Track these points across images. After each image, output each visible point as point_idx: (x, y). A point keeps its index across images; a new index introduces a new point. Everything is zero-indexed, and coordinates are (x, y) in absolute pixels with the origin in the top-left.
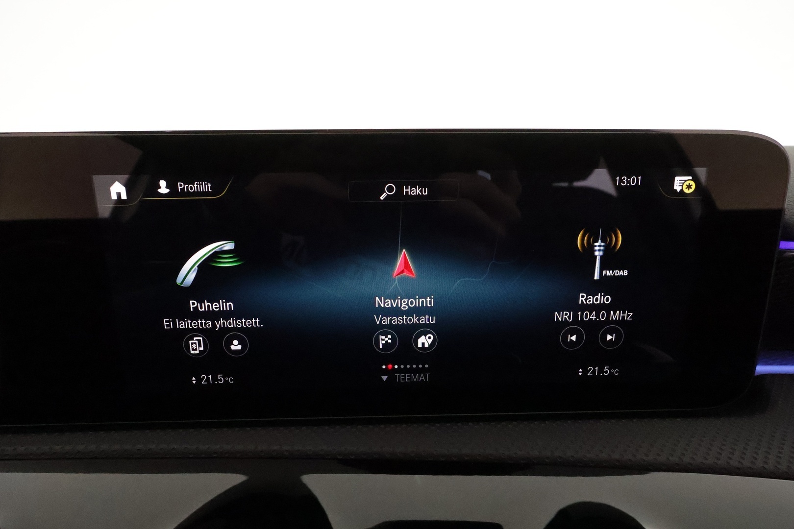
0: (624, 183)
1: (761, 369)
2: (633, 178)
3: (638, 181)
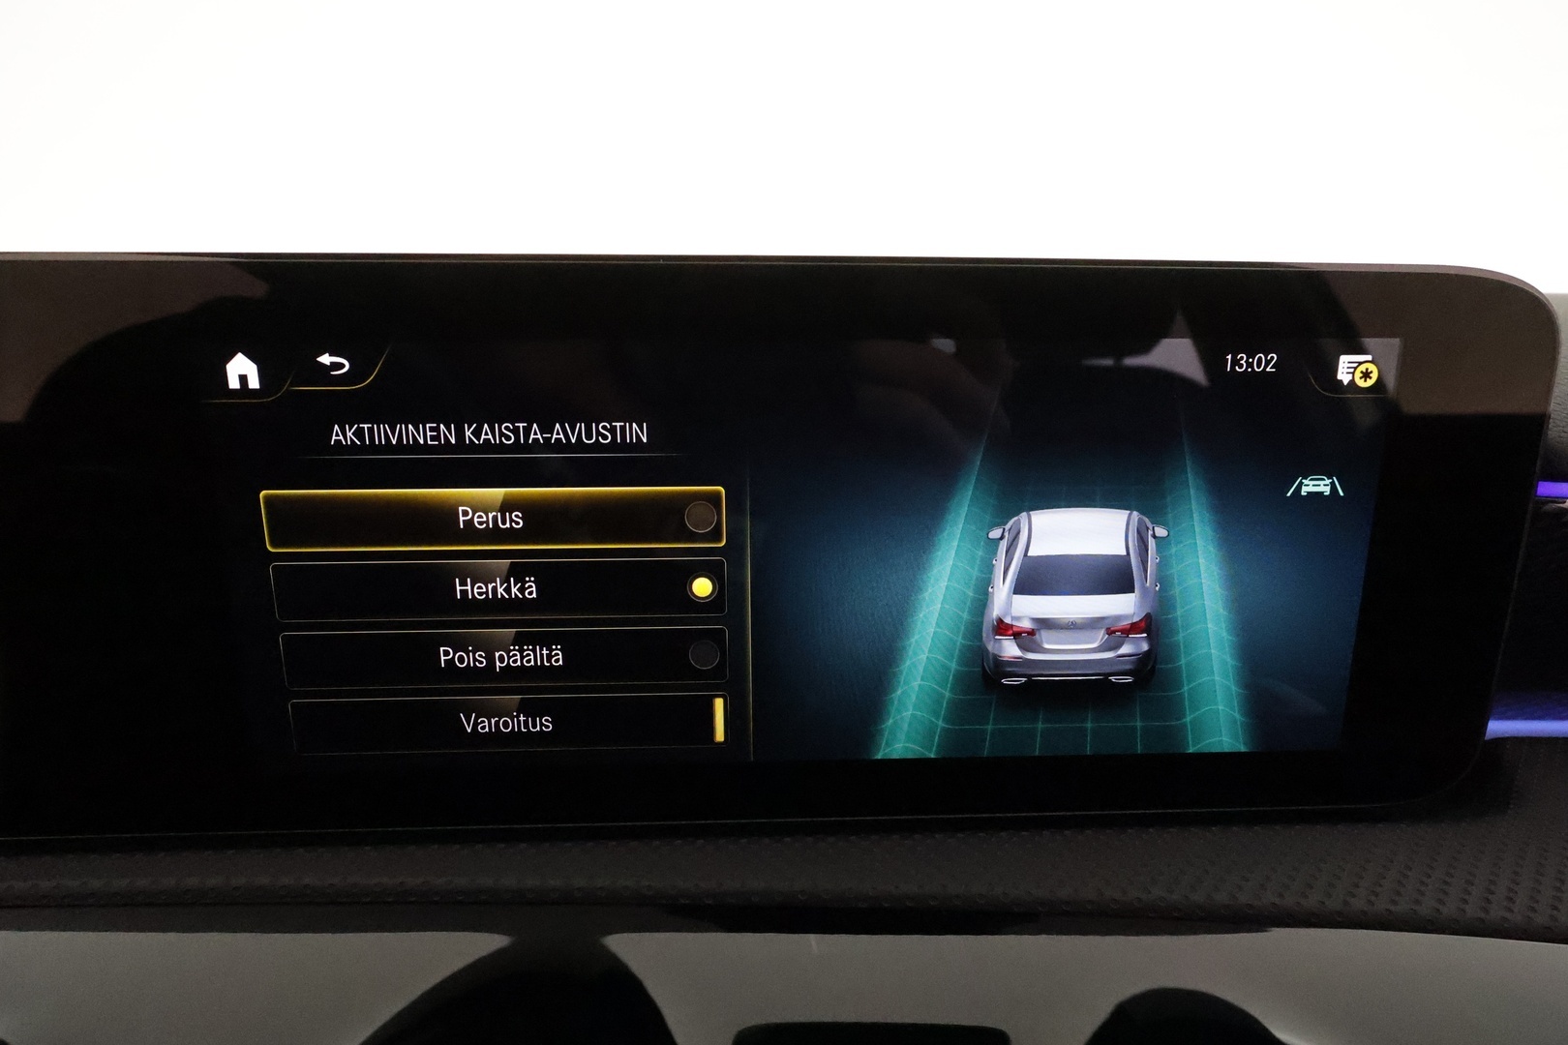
0: (1241, 366)
1: (1497, 728)
2: (1260, 357)
3: (1268, 363)
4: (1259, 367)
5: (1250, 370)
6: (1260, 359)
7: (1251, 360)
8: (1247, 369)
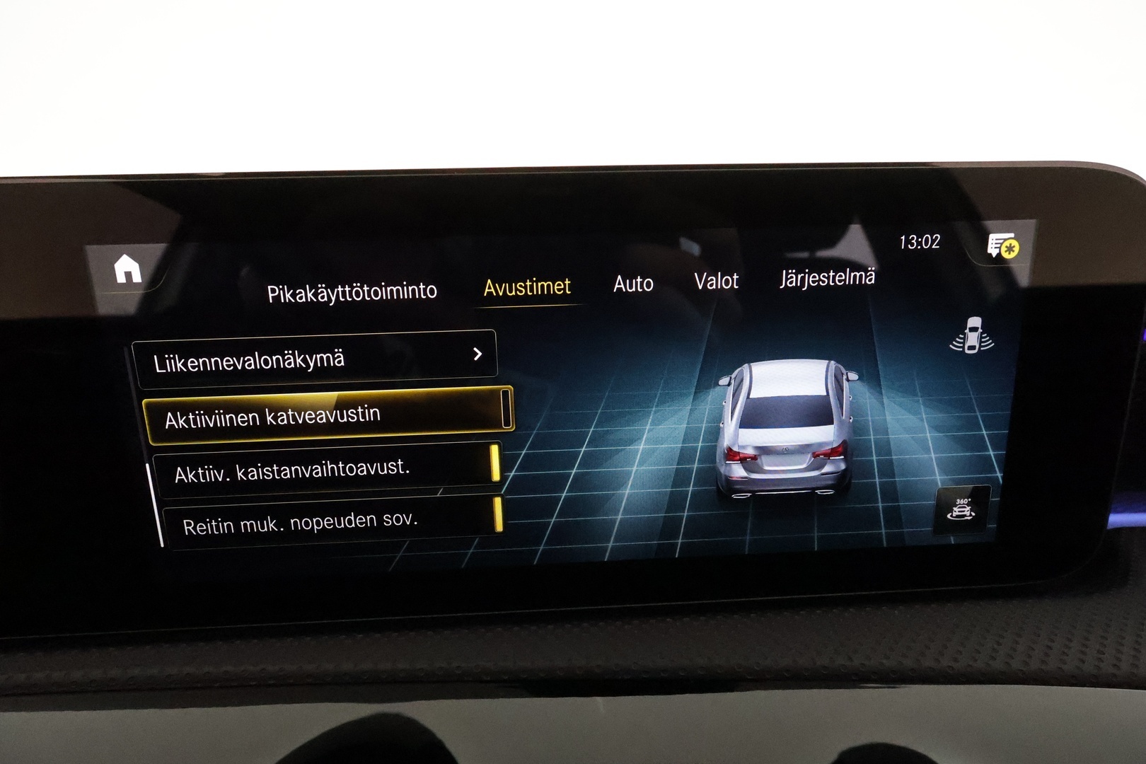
0: (912, 245)
1: (1116, 519)
2: (927, 237)
3: (933, 241)
4: (926, 245)
5: (919, 247)
6: (927, 238)
7: (920, 240)
8: (917, 246)
